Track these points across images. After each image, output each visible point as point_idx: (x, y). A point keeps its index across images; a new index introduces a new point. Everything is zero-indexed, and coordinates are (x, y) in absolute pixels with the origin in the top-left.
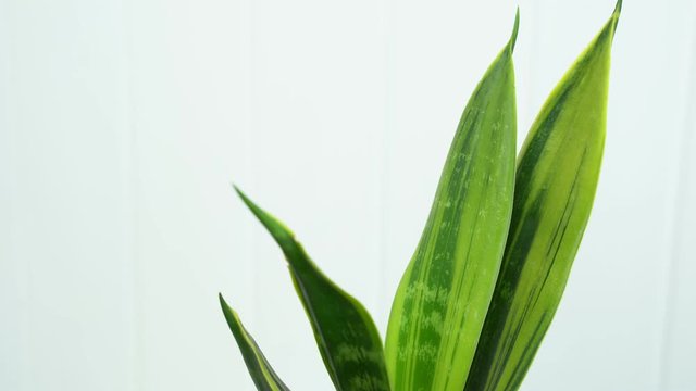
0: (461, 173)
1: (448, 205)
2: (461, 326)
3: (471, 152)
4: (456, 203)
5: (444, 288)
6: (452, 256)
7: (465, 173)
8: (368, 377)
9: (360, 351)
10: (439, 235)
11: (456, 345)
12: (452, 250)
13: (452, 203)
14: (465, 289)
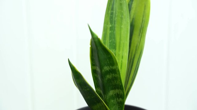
0: (113, 16)
1: (111, 26)
2: (122, 58)
3: (114, 10)
4: (113, 24)
5: (114, 49)
6: (115, 40)
7: (114, 16)
8: (111, 74)
9: (110, 67)
10: (110, 35)
11: (122, 64)
12: (115, 38)
13: (112, 25)
14: (121, 48)
